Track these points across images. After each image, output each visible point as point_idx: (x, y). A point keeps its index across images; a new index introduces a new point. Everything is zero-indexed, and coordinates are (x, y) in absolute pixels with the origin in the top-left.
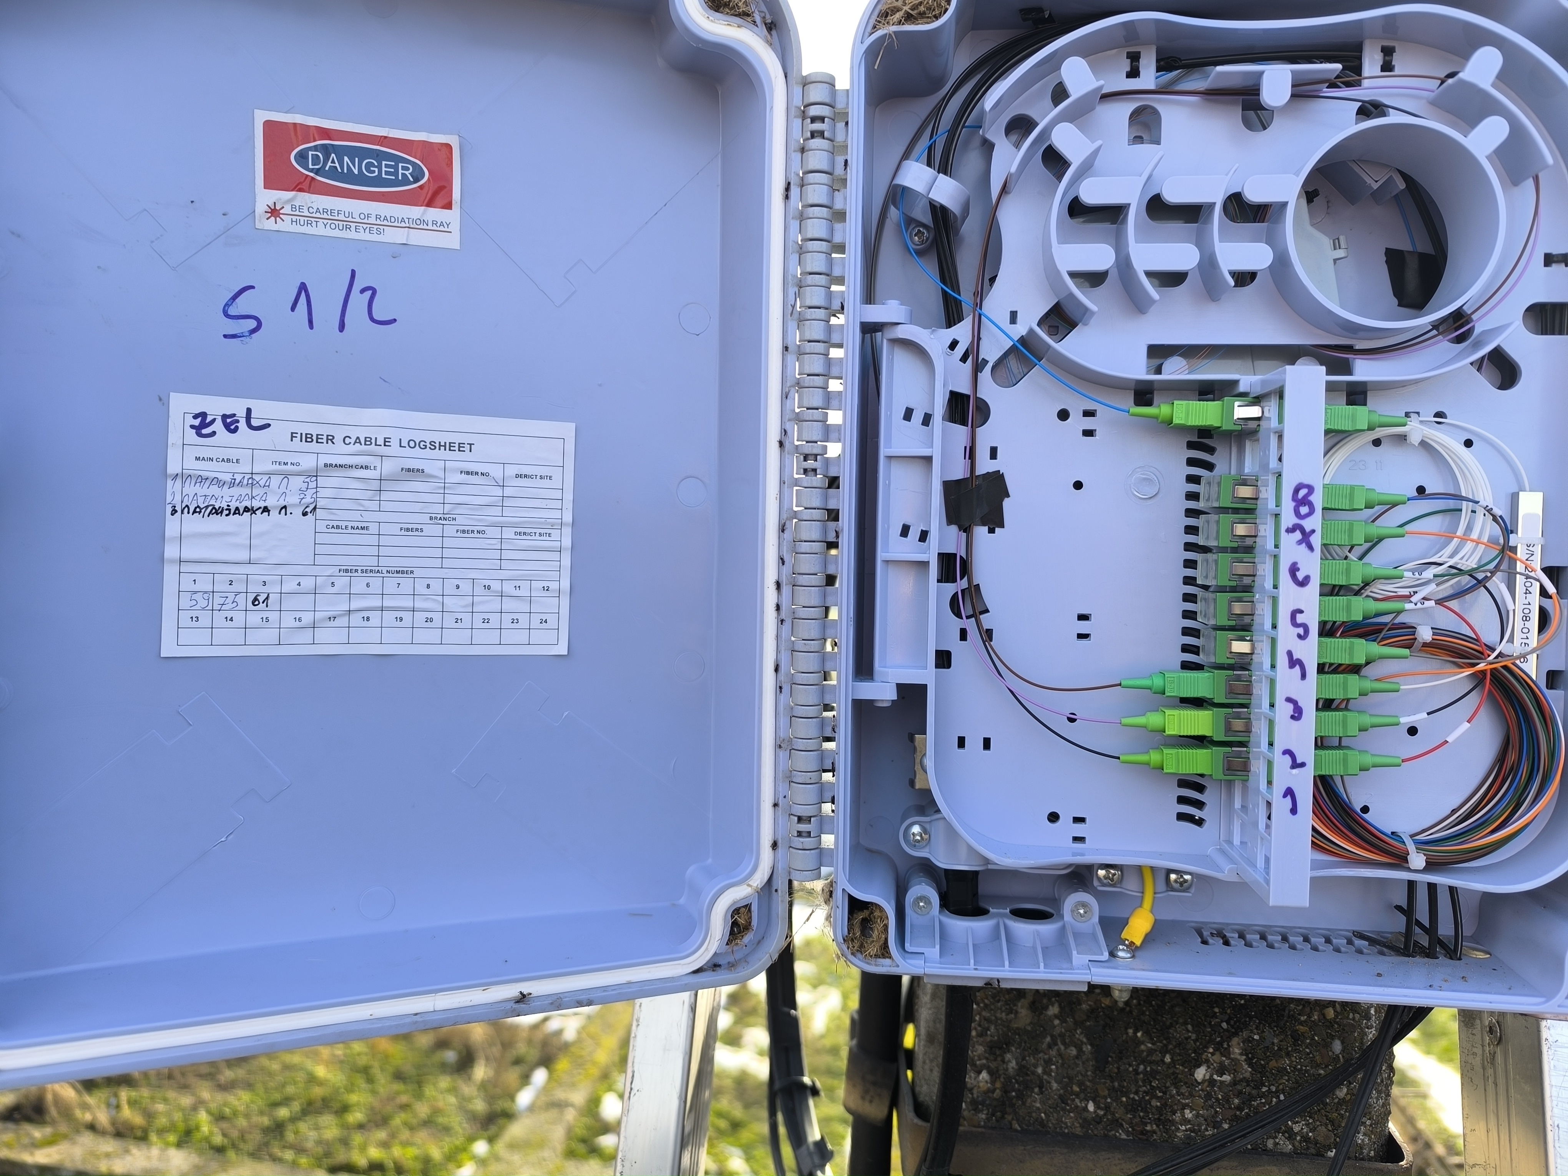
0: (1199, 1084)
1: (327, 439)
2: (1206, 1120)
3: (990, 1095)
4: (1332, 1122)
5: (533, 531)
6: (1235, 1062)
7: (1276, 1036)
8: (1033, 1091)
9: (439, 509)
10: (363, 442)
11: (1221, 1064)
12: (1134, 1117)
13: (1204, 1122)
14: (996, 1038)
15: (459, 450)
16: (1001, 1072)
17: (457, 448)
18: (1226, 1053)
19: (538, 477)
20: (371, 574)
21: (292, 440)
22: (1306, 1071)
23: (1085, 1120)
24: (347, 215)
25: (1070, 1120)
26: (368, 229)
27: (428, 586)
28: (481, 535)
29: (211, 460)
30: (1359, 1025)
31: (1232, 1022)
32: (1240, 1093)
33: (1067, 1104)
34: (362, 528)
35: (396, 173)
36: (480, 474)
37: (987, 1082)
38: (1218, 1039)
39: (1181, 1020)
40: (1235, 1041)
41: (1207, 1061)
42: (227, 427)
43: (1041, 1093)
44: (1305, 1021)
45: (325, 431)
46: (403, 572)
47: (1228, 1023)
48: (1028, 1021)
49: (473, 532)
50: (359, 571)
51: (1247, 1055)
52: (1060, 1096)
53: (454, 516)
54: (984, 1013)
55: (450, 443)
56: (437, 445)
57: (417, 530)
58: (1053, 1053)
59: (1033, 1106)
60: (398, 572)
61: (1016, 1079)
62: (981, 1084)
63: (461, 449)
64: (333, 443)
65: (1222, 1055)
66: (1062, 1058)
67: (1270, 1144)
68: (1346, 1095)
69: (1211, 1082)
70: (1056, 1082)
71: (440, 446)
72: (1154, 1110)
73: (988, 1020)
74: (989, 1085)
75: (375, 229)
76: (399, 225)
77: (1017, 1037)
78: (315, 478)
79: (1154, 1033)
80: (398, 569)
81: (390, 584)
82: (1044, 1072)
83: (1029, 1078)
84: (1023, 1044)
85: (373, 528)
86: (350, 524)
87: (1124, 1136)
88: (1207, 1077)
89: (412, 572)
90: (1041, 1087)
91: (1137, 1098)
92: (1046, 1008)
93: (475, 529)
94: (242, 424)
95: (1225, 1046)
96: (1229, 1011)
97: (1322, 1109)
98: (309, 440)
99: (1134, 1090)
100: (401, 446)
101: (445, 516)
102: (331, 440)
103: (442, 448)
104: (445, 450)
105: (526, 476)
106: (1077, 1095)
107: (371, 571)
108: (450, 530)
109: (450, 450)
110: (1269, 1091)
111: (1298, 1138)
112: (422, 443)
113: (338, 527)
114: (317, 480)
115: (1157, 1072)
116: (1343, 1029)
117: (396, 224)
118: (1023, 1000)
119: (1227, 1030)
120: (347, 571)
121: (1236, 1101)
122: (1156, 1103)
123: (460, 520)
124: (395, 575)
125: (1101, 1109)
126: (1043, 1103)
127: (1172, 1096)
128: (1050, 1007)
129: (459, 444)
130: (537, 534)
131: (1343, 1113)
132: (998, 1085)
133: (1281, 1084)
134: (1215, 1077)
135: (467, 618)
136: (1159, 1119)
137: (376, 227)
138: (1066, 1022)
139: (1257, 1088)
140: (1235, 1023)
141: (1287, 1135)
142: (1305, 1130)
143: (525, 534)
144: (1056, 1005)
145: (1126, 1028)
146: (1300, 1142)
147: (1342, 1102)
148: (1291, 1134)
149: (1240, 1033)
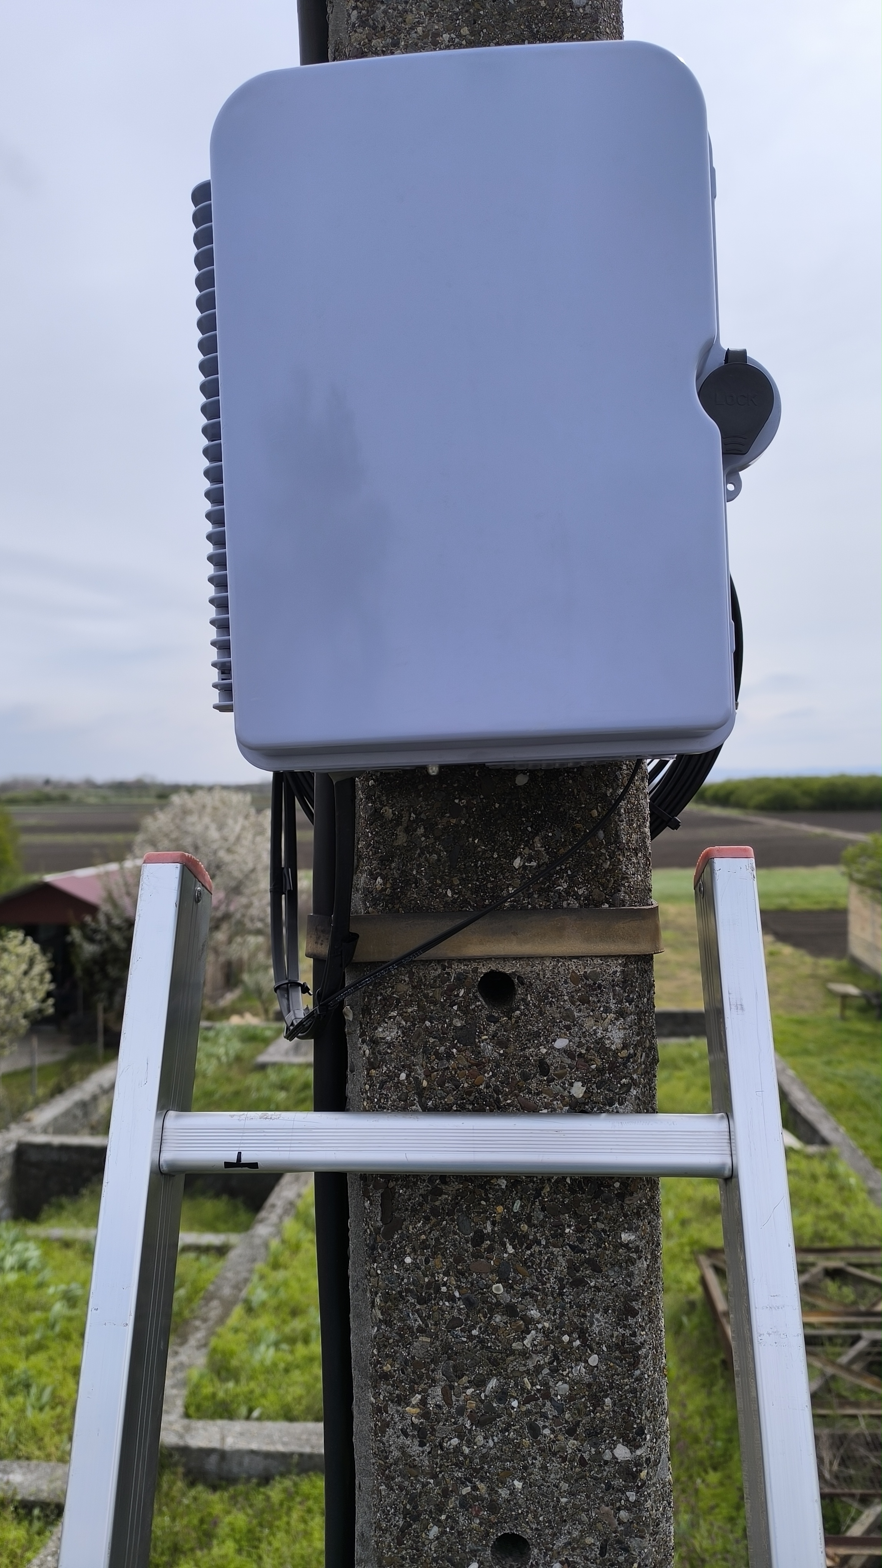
0: (517, 870)
3: (384, 893)
4: (603, 885)
6: (538, 852)
7: (562, 832)
8: (411, 887)
11: (529, 854)
12: (477, 896)
14: (385, 854)
16: (390, 877)
18: (532, 847)
22: (583, 853)
23: (446, 902)
25: (436, 903)
31: (534, 826)
32: (542, 872)
33: (434, 893)
37: (381, 884)
38: (526, 839)
39: (502, 829)
40: (537, 839)
41: (520, 854)
43: (416, 887)
44: (580, 820)
47: (532, 827)
48: (404, 841)
51: (545, 847)
52: (429, 889)
54: (376, 839)
58: (422, 860)
59: (412, 897)
61: (399, 880)
62: (377, 887)
65: (530, 849)
66: (429, 863)
67: (565, 904)
68: (609, 866)
69: (524, 867)
70: (426, 879)
72: (489, 890)
73: (378, 842)
74: (383, 886)
77: (398, 852)
79: (485, 839)
82: (418, 873)
83: (407, 878)
84: (402, 856)
88: (521, 865)
90: (416, 883)
91: (478, 883)
92: (415, 830)
95: (531, 843)
96: (532, 819)
97: (595, 877)
99: (476, 879)
106: (440, 886)
110: (561, 869)
111: (582, 899)
115: (490, 865)
118: (400, 827)
119: (530, 832)
122: (489, 885)
125: (456, 893)
126: (418, 894)
127: (500, 880)
128: (418, 829)
131: (608, 878)
132: (388, 885)
133: (568, 863)
134: (526, 864)
136: (493, 896)
138: (429, 838)
139: (553, 867)
140: (536, 827)
141: (575, 897)
142: (586, 893)
145: (468, 838)
146: (583, 901)
147: (608, 871)
148: (577, 897)
149: (540, 833)
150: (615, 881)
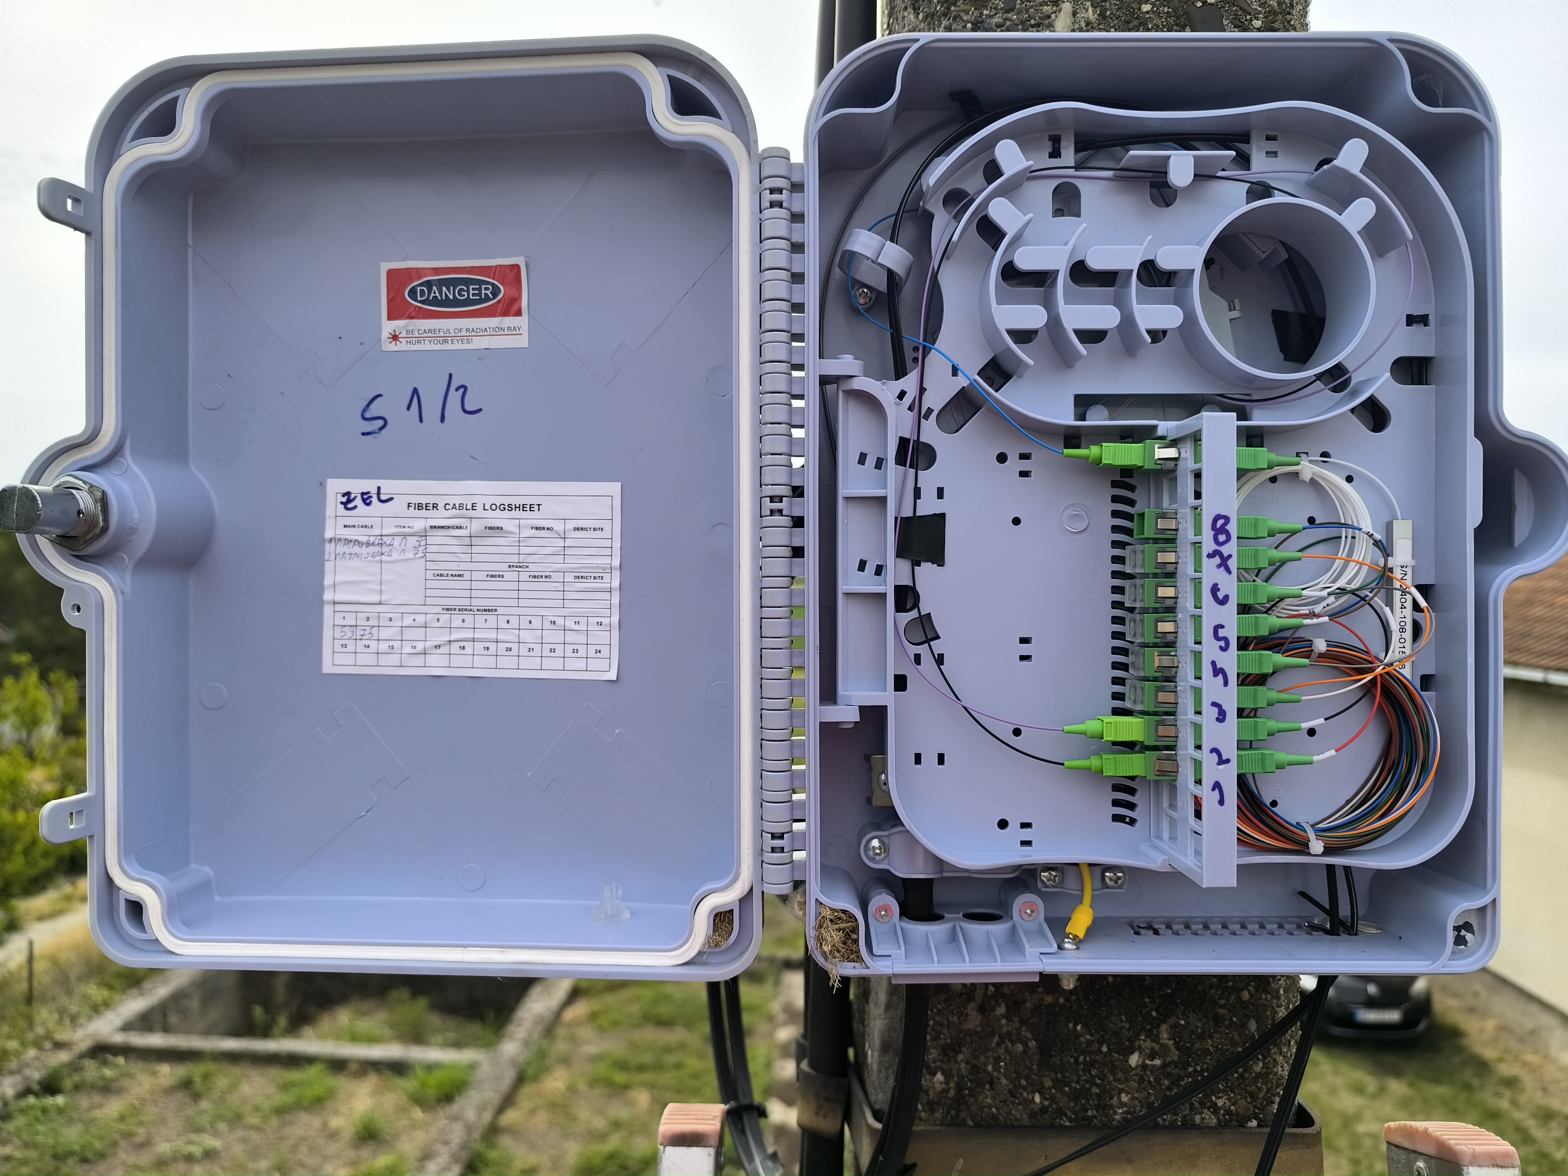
0: (1133, 1069)
1: (433, 507)
2: (1140, 1102)
3: (945, 1094)
4: (1251, 1095)
5: (589, 574)
6: (1165, 1047)
7: (1200, 1020)
8: (984, 1088)
9: (515, 559)
10: (457, 508)
11: (1152, 1049)
12: (1076, 1104)
13: (1138, 1104)
14: (949, 1040)
15: (530, 510)
16: (954, 1072)
17: (528, 509)
18: (1156, 1039)
19: (592, 529)
20: (466, 612)
21: (408, 509)
22: (1227, 1050)
23: (1032, 1111)
24: (445, 332)
25: (1018, 1112)
26: (460, 341)
27: (508, 622)
28: (548, 580)
29: (354, 526)
30: (1271, 1005)
31: (1161, 1010)
32: (1170, 1074)
33: (1015, 1097)
34: (459, 576)
35: (480, 294)
36: (546, 529)
37: (941, 1083)
38: (1149, 1027)
39: (1115, 1012)
40: (1164, 1027)
41: (1140, 1047)
42: (364, 500)
43: (992, 1088)
44: (1225, 1005)
45: (431, 500)
46: (489, 610)
47: (1157, 1011)
48: (978, 1022)
49: (541, 577)
50: (457, 610)
51: (1174, 1039)
52: (1010, 1091)
53: (527, 564)
54: (937, 1018)
55: (523, 505)
56: (513, 507)
57: (499, 576)
58: (1001, 1050)
59: (985, 1102)
60: (485, 610)
61: (968, 1078)
62: (936, 1085)
63: (532, 509)
64: (437, 509)
65: (1153, 1041)
66: (1010, 1055)
67: (1197, 1119)
68: (1262, 1069)
69: (1144, 1067)
70: (1005, 1078)
71: (516, 507)
72: (1094, 1097)
73: (941, 1024)
74: (944, 1085)
75: (465, 340)
76: (483, 334)
77: (968, 1038)
78: (425, 538)
79: (1092, 1025)
80: (485, 608)
81: (480, 619)
82: (994, 1069)
83: (980, 1076)
84: (974, 1045)
85: (467, 576)
86: (450, 573)
87: (1068, 1124)
88: (1140, 1062)
89: (496, 610)
90: (991, 1083)
91: (1078, 1087)
92: (994, 1009)
93: (544, 574)
94: (374, 499)
96: (1157, 1001)
97: (1241, 1083)
98: (420, 508)
99: (1075, 1079)
100: (484, 509)
101: (520, 564)
102: (436, 507)
103: (517, 509)
104: (520, 510)
105: (582, 529)
106: (1025, 1088)
107: (466, 610)
108: (524, 576)
109: (523, 510)
110: (1195, 1071)
111: (1222, 1112)
112: (502, 506)
113: (441, 575)
114: (426, 539)
115: (1096, 1061)
116: (1258, 1010)
117: (481, 334)
118: (972, 1003)
119: (1155, 1019)
120: (448, 610)
121: (1166, 1082)
122: (1095, 1090)
123: (532, 567)
124: (483, 613)
125: (1047, 1099)
126: (993, 1098)
127: (1109, 1082)
128: (998, 1009)
129: (530, 505)
130: (592, 578)
131: (1260, 1086)
132: (952, 1085)
133: (1204, 1063)
134: (1147, 1062)
135: (537, 647)
136: (1098, 1104)
137: (466, 338)
138: (1012, 1021)
139: (1185, 1069)
141: (1212, 1110)
142: (1227, 1104)
143: (582, 577)
144: (1003, 1005)
145: (1067, 1022)
146: (1224, 1115)
147: (1259, 1075)
148: (1215, 1109)
149: (1168, 1020)
150: (1268, 1089)
